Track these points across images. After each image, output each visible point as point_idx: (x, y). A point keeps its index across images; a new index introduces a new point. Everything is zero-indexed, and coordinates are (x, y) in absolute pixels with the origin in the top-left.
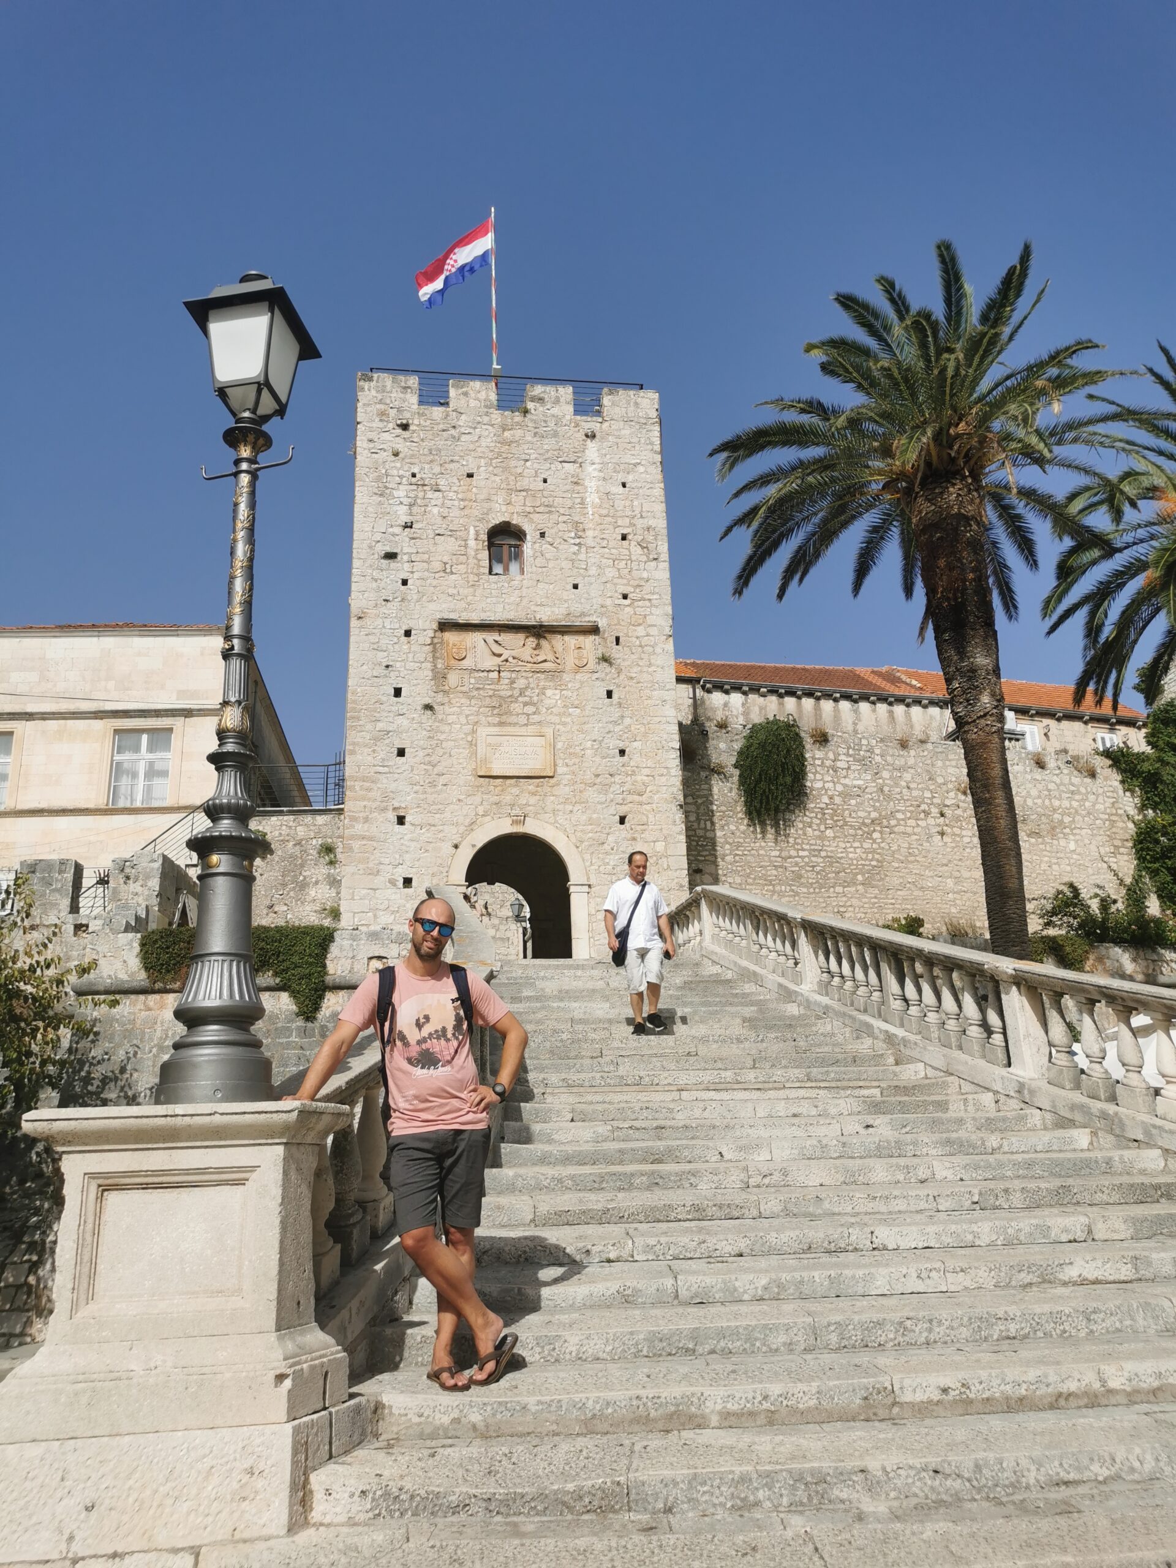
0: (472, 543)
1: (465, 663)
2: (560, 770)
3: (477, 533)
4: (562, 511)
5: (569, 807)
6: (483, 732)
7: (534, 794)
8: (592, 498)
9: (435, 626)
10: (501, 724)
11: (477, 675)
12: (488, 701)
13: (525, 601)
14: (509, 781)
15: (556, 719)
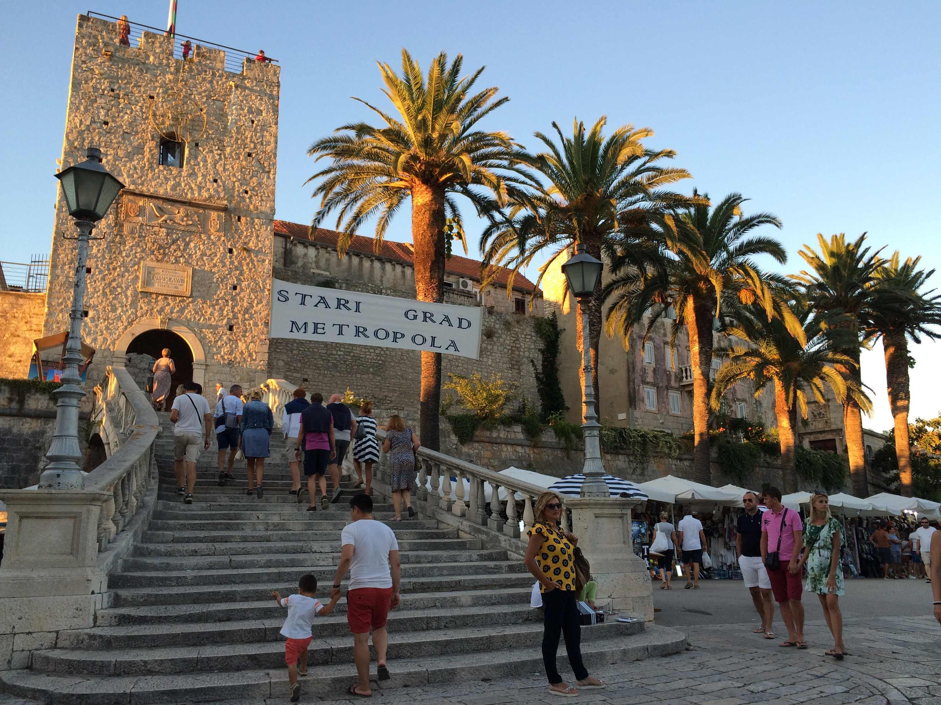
0: (149, 143)
2: (195, 294)
3: (153, 137)
4: (211, 131)
5: (198, 317)
6: (145, 264)
7: (177, 306)
8: (232, 127)
10: (158, 261)
11: (145, 227)
12: (150, 245)
13: (183, 185)
14: (160, 297)
15: (194, 262)
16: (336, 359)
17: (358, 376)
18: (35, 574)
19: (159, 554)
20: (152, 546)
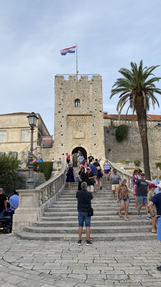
0: (72, 102)
1: (72, 121)
2: (86, 137)
3: (73, 101)
4: (86, 96)
5: (87, 143)
6: (74, 132)
7: (82, 141)
8: (91, 94)
9: (67, 116)
10: (77, 130)
11: (73, 123)
12: (75, 127)
13: (81, 111)
14: (78, 139)
15: (85, 129)
16: (126, 149)
17: (133, 153)
18: (25, 209)
19: (58, 204)
20: (57, 202)
